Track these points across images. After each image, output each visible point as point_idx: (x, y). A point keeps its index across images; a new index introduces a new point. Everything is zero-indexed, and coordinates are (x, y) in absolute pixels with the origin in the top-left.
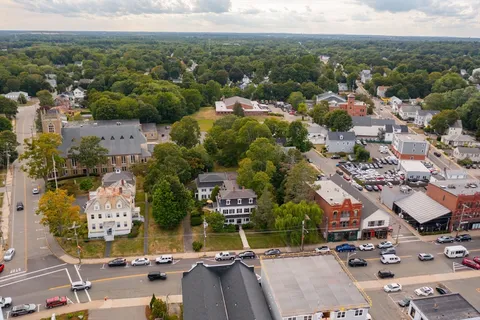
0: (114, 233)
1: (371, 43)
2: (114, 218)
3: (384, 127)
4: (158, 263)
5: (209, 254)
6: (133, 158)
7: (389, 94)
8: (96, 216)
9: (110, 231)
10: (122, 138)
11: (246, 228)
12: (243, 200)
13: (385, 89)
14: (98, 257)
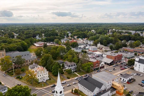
0: (45, 80)
3: (85, 45)
4: (63, 83)
5: (73, 79)
6: (30, 61)
9: (44, 80)
10: (25, 55)
14: (46, 86)
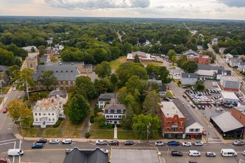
0: (46, 124)
1: (223, 24)
2: (47, 116)
3: (217, 71)
4: (63, 143)
5: (93, 140)
6: (72, 83)
7: (226, 52)
8: (38, 114)
9: (44, 123)
10: (67, 72)
11: (118, 126)
12: (118, 110)
13: (224, 49)
14: (34, 137)
